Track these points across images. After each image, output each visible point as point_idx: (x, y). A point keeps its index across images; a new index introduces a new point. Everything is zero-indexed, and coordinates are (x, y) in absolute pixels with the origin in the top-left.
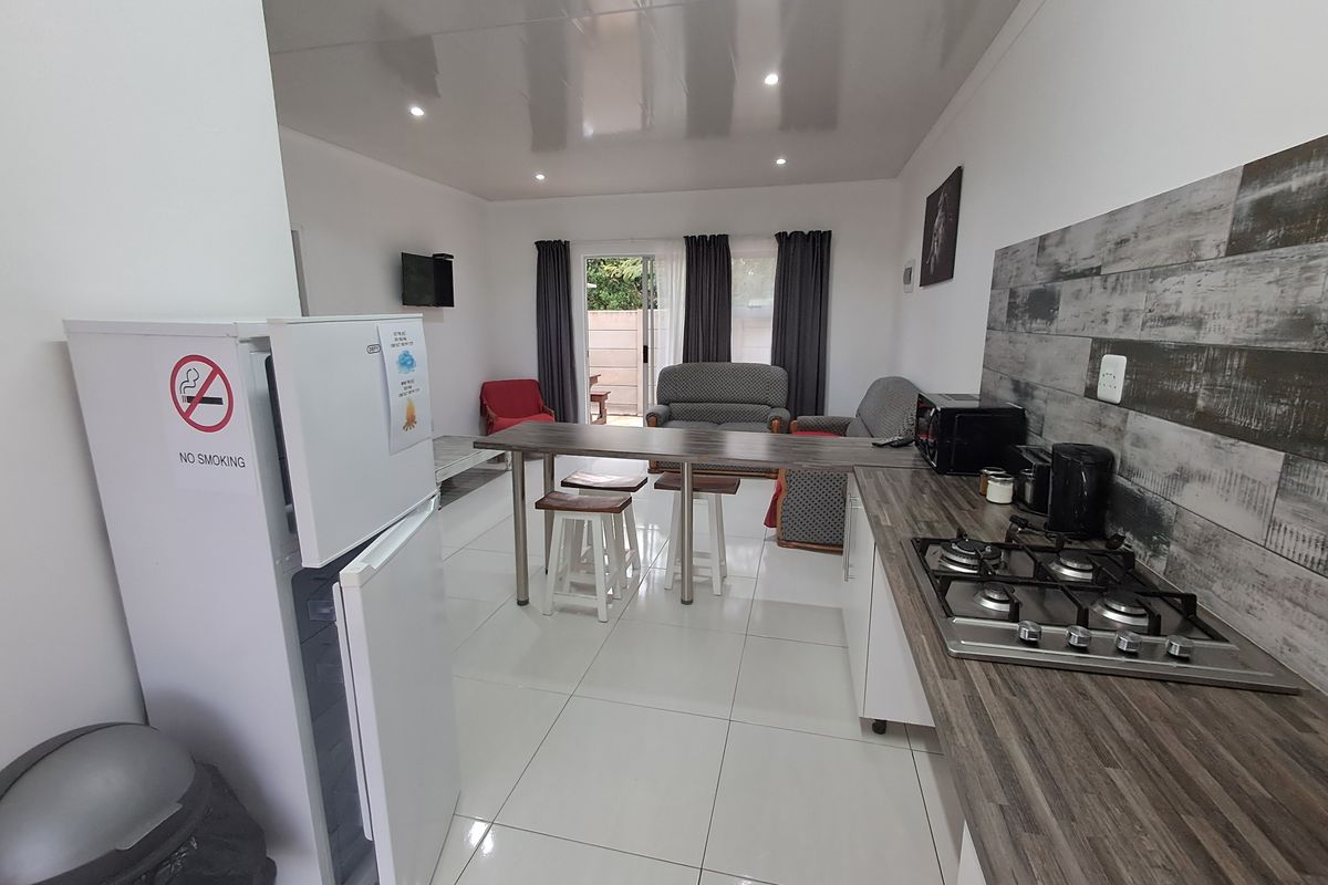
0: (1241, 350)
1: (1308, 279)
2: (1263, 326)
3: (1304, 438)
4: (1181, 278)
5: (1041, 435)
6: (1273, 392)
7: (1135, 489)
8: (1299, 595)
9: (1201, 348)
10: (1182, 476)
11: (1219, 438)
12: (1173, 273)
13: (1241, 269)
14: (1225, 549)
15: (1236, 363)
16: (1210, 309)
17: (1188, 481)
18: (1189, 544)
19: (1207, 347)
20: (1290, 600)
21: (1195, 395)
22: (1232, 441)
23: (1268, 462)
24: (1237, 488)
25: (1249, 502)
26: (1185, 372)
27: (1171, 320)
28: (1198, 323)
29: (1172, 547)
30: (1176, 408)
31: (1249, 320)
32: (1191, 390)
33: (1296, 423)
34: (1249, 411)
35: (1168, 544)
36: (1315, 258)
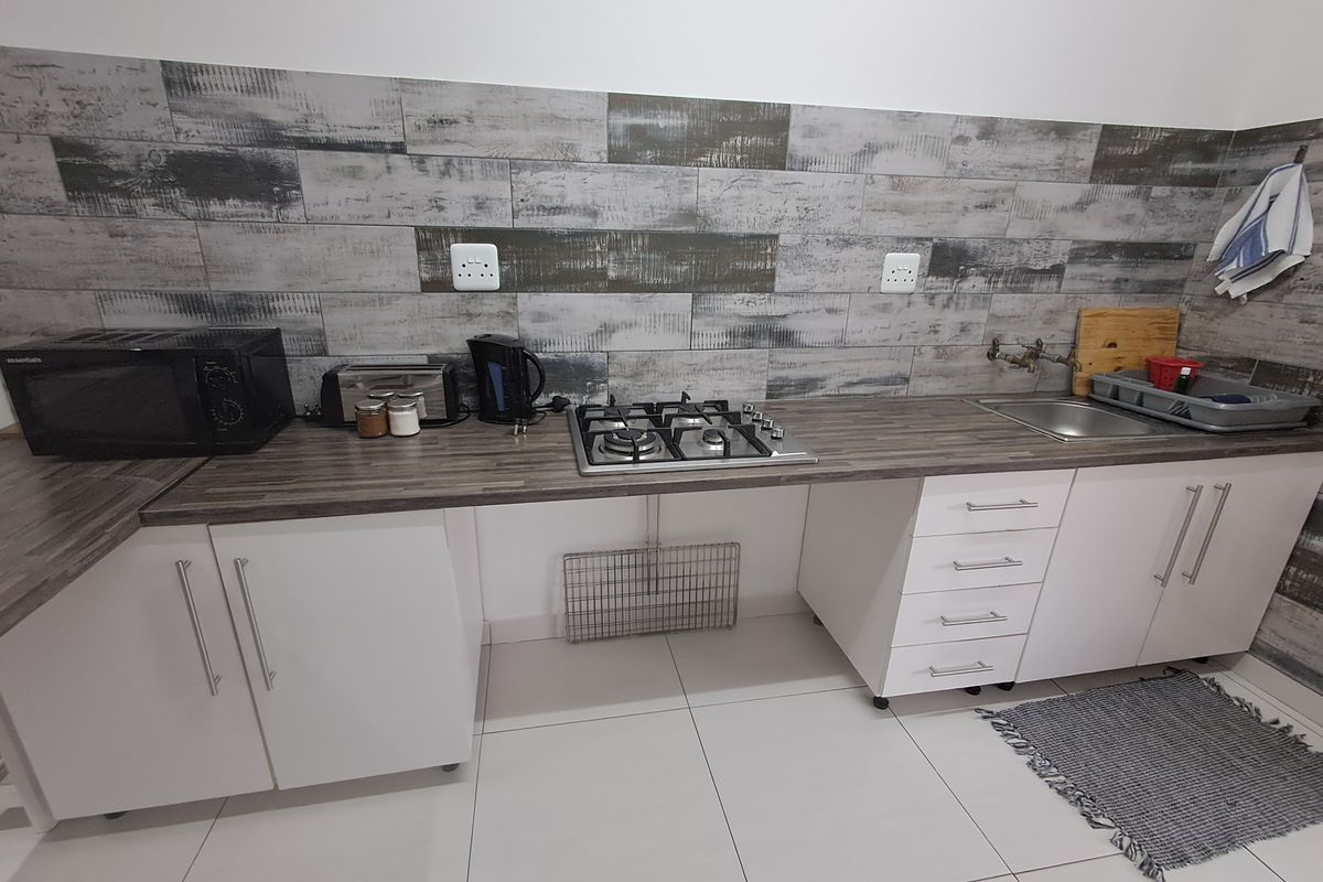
0: (643, 233)
1: (685, 188)
2: (658, 217)
3: (701, 282)
4: (562, 174)
5: (326, 355)
6: (676, 258)
7: (551, 357)
8: (718, 364)
9: (600, 234)
10: (607, 330)
11: (637, 295)
12: (548, 168)
13: (628, 175)
14: (661, 363)
15: (640, 242)
16: (604, 202)
17: (614, 332)
18: (628, 372)
19: (609, 231)
20: (713, 369)
21: (605, 269)
22: (650, 294)
23: (683, 301)
24: (662, 324)
25: (674, 329)
26: (586, 253)
27: (557, 210)
28: (594, 214)
29: (610, 383)
30: (585, 281)
31: (645, 213)
32: (599, 266)
33: (696, 273)
34: (660, 273)
35: (606, 382)
36: (689, 176)
